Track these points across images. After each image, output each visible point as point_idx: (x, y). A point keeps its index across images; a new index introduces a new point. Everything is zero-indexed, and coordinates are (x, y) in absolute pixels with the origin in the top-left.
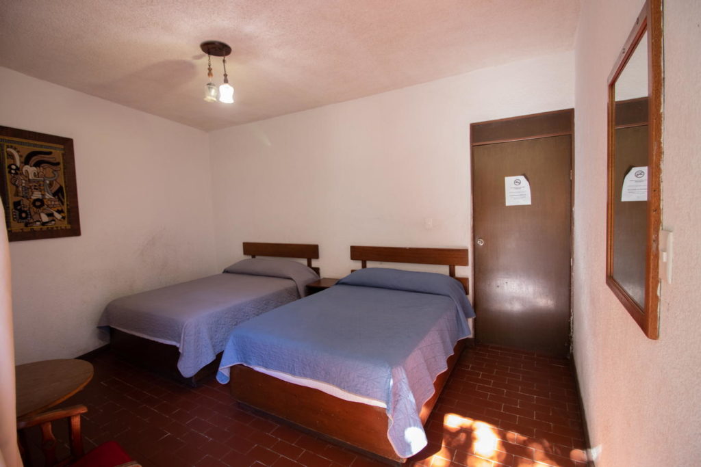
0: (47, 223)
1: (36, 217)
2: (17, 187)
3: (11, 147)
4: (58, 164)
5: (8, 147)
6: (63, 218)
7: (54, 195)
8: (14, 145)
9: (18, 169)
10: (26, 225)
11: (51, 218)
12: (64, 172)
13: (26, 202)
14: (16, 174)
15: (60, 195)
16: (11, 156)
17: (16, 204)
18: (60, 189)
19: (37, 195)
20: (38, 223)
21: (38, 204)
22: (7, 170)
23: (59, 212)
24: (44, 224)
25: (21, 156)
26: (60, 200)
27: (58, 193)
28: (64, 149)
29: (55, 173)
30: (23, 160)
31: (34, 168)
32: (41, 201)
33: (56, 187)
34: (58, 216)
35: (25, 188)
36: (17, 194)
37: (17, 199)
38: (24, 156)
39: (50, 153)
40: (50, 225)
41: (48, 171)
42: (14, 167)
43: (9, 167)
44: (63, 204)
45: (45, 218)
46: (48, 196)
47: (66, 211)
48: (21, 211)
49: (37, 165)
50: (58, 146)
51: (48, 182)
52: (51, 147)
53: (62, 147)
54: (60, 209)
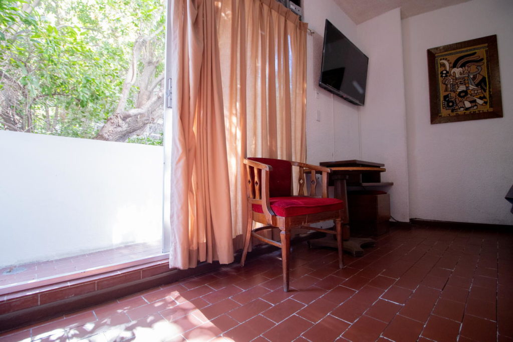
0: (470, 108)
1: (461, 105)
2: (447, 85)
3: (443, 59)
4: (482, 59)
5: (441, 60)
6: (486, 103)
7: (477, 85)
8: (445, 57)
9: (447, 72)
10: (452, 111)
11: (474, 104)
12: (487, 65)
13: (453, 94)
14: (446, 76)
15: (483, 84)
16: (443, 65)
17: (445, 97)
18: (484, 79)
19: (462, 88)
20: (462, 109)
21: (462, 94)
22: (440, 75)
23: (481, 98)
24: (467, 109)
25: (450, 63)
26: (482, 88)
27: (481, 84)
28: (488, 47)
29: (478, 67)
30: (452, 65)
31: (461, 69)
32: (466, 92)
33: (479, 78)
34: (480, 102)
35: (453, 85)
36: (446, 90)
37: (446, 93)
38: (453, 62)
39: (475, 53)
40: (472, 110)
41: (473, 68)
42: (445, 72)
43: (442, 73)
44: (485, 91)
45: (468, 104)
46: (471, 87)
47: (488, 97)
48: (449, 102)
49: (462, 66)
50: (482, 46)
51: (472, 76)
52: (475, 49)
53: (486, 45)
54: (482, 95)
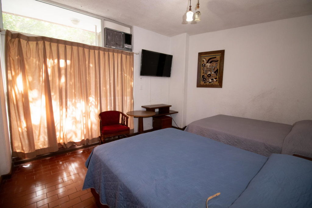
0: (211, 82)
1: (208, 80)
2: (204, 71)
3: (204, 58)
4: (218, 61)
5: (203, 58)
6: (217, 81)
7: (215, 72)
8: (205, 57)
9: (205, 65)
10: (205, 83)
11: (212, 81)
12: (220, 64)
13: (206, 75)
14: (204, 66)
15: (217, 72)
16: (203, 61)
17: (203, 76)
18: (217, 70)
19: (209, 73)
20: (208, 82)
21: (209, 76)
22: (202, 66)
23: (216, 78)
24: (210, 83)
25: (206, 61)
26: (216, 74)
27: (216, 72)
28: (221, 55)
29: (216, 64)
30: (207, 62)
31: (210, 64)
32: (210, 75)
33: (216, 69)
34: (215, 80)
35: (206, 71)
36: (203, 73)
37: (203, 74)
38: (207, 60)
39: (216, 57)
40: (212, 83)
41: (214, 64)
42: (204, 64)
43: (203, 65)
44: (217, 76)
45: (210, 81)
46: (213, 73)
47: (218, 78)
48: (204, 78)
49: (211, 63)
50: (218, 54)
51: (213, 68)
52: (216, 55)
53: (220, 54)
54: (216, 77)
